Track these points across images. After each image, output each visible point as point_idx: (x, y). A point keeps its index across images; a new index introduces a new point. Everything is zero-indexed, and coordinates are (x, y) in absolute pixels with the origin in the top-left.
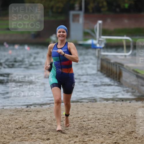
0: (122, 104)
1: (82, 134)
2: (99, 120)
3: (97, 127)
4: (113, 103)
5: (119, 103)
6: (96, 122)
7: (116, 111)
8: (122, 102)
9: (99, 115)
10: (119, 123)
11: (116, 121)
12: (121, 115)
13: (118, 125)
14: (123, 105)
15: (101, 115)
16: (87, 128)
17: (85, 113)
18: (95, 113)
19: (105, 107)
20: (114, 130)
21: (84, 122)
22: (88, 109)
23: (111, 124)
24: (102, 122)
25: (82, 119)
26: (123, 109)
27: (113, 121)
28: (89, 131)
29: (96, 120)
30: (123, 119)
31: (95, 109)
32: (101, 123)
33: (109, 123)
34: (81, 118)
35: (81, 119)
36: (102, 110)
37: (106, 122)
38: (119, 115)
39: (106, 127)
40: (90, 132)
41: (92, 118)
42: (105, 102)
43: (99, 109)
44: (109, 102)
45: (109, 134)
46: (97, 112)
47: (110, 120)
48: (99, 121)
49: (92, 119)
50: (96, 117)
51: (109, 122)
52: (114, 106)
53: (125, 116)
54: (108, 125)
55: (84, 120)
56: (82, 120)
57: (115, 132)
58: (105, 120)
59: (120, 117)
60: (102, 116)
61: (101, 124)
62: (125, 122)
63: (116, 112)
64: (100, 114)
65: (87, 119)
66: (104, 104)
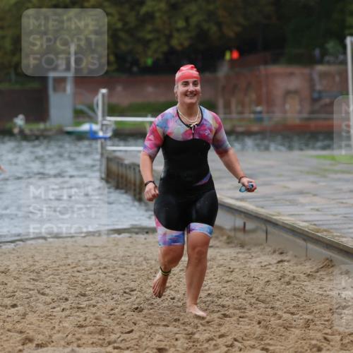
0: (145, 239)
1: (76, 294)
2: (105, 268)
3: (103, 281)
4: (130, 237)
5: (141, 237)
6: (99, 272)
7: (135, 252)
8: (146, 236)
9: (105, 260)
10: (141, 273)
11: (137, 270)
12: (146, 259)
13: (140, 276)
14: (148, 240)
15: (109, 259)
16: (84, 284)
17: (80, 257)
18: (98, 256)
19: (117, 245)
20: (132, 285)
21: (78, 274)
22: (84, 249)
23: (128, 275)
24: (111, 272)
25: (75, 267)
26: (147, 247)
27: (131, 270)
28: (88, 289)
29: (100, 268)
30: (149, 265)
31: (98, 249)
32: (110, 274)
33: (124, 274)
34: (74, 265)
35: (73, 268)
36: (110, 250)
37: (119, 272)
38: (142, 259)
39: (119, 281)
40: (90, 290)
41: (94, 265)
42: (116, 235)
43: (105, 249)
44: (123, 235)
45: (125, 292)
46: (102, 254)
47: (126, 268)
48: (105, 271)
49: (93, 268)
50: (100, 264)
51: (124, 271)
52: (132, 242)
53: (152, 259)
54: (122, 277)
55: (79, 269)
56: (75, 269)
57: (135, 290)
58: (117, 268)
59: (144, 263)
60: (111, 261)
61: (110, 277)
62: (152, 271)
63: (137, 254)
64: (107, 257)
65: (83, 268)
66: (114, 240)
